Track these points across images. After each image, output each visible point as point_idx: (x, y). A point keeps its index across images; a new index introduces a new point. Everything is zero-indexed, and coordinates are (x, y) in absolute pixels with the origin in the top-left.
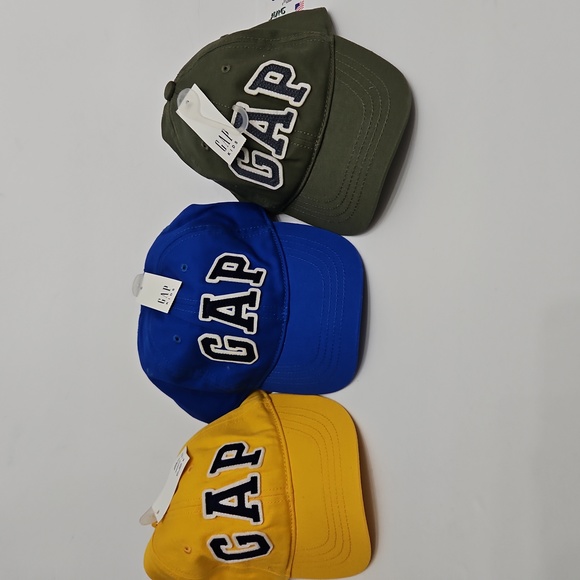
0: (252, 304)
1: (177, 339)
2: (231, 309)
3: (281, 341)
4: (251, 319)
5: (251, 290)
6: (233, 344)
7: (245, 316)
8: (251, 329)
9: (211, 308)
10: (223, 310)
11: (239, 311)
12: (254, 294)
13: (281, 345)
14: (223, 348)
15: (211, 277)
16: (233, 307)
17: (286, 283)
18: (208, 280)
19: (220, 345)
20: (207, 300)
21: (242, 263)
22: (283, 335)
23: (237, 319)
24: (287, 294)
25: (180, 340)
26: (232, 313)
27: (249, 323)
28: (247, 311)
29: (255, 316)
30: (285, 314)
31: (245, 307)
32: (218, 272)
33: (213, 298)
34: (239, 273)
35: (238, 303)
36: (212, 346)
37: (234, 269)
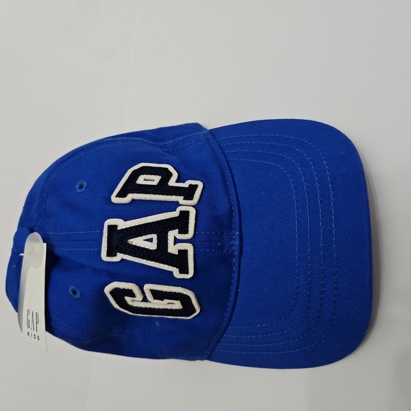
0: (184, 230)
1: (74, 292)
2: (151, 240)
3: (233, 288)
4: (183, 253)
5: (179, 209)
6: (158, 295)
7: (173, 249)
8: (184, 270)
9: (119, 241)
10: (138, 242)
11: (163, 242)
12: (185, 215)
13: (233, 294)
14: (145, 300)
15: (119, 195)
16: (154, 237)
17: (233, 197)
18: (115, 199)
19: (139, 297)
20: (112, 228)
21: (166, 175)
22: (235, 276)
23: (161, 253)
24: (236, 215)
25: (78, 295)
26: (153, 246)
27: (180, 260)
28: (176, 241)
29: (190, 248)
30: (237, 242)
31: (173, 234)
32: (131, 186)
33: (122, 224)
34: (163, 188)
35: (161, 229)
36: (128, 299)
37: (155, 183)
